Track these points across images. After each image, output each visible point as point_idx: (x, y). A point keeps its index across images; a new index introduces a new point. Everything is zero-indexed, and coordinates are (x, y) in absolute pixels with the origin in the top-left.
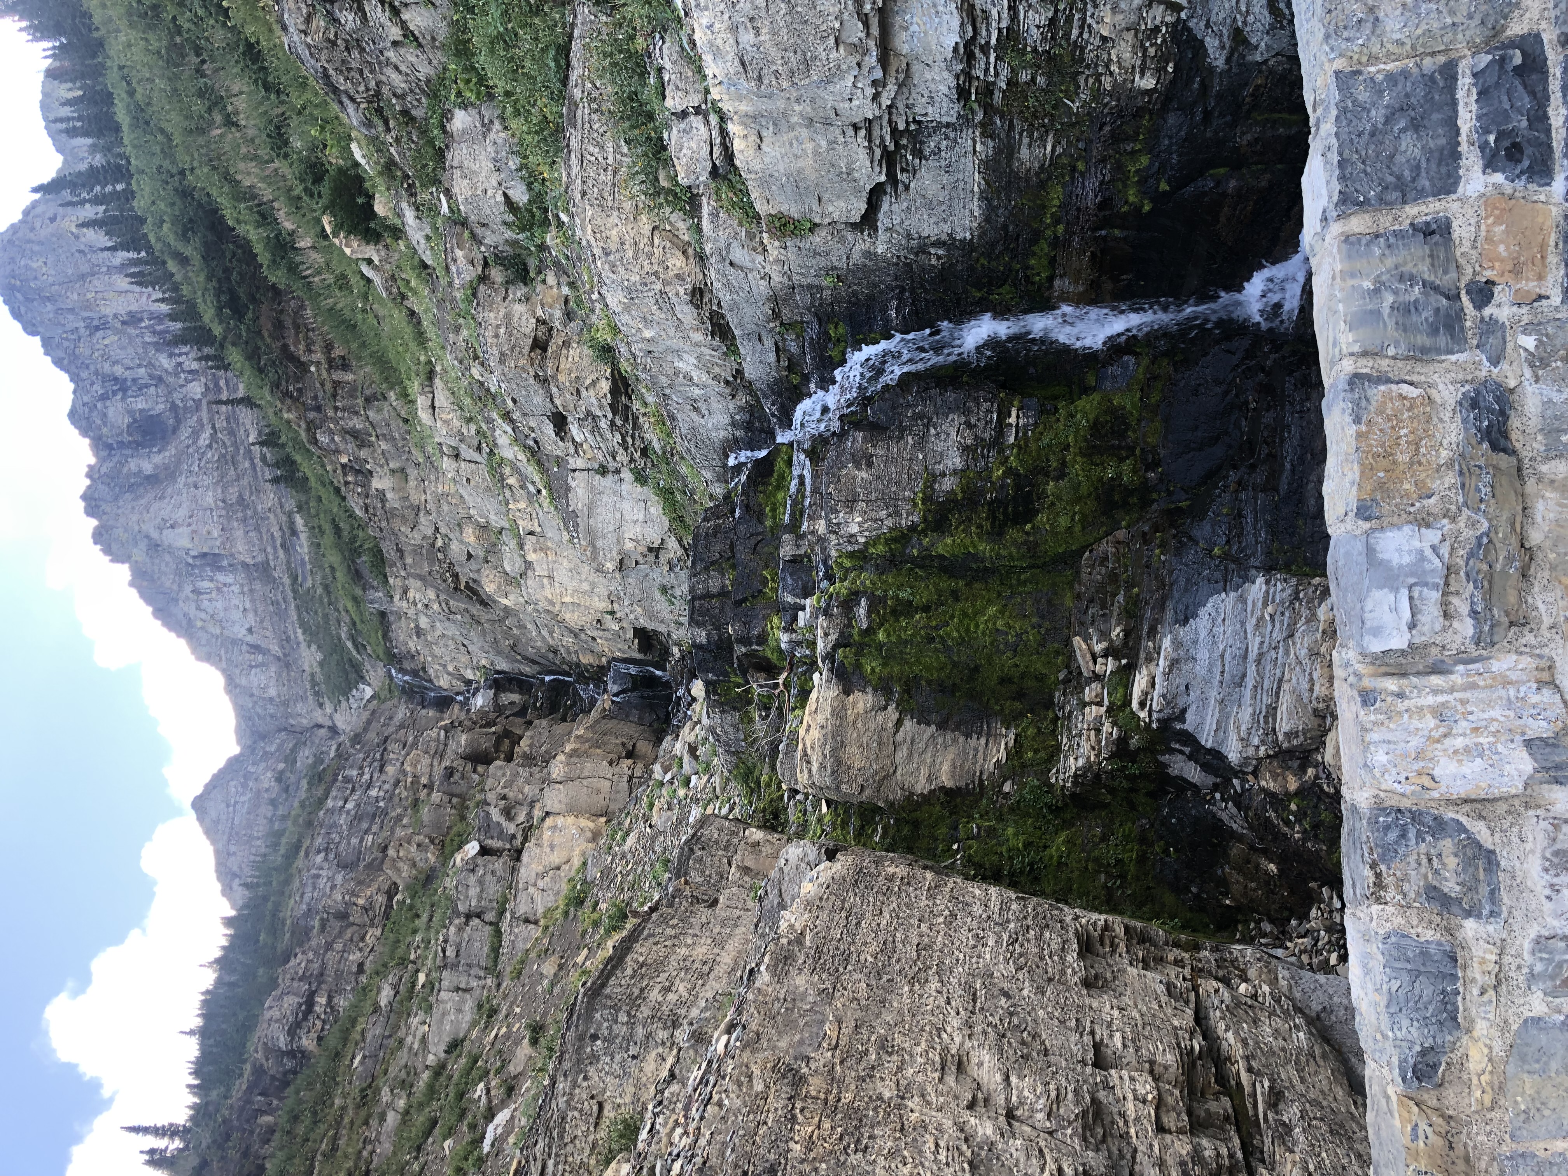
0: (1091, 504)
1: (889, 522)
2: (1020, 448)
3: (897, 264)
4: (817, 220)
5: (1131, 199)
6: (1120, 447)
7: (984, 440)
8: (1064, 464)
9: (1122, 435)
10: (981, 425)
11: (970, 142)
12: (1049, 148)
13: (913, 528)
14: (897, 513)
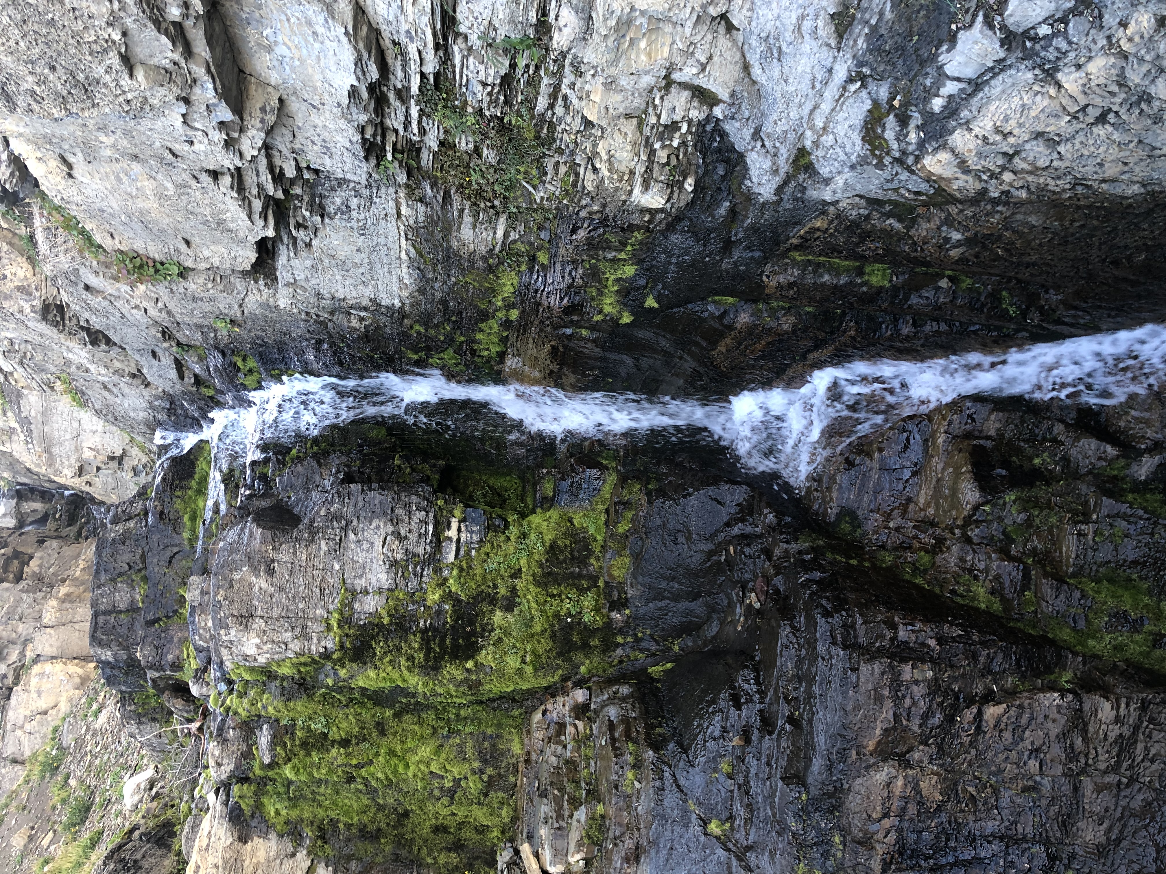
0: (545, 644)
1: (295, 646)
2: (461, 569)
3: (307, 321)
4: (189, 264)
5: (607, 309)
6: (580, 576)
7: (415, 555)
8: (513, 590)
9: (583, 562)
10: (413, 537)
11: (392, 204)
12: (500, 233)
13: (327, 655)
14: (305, 636)
